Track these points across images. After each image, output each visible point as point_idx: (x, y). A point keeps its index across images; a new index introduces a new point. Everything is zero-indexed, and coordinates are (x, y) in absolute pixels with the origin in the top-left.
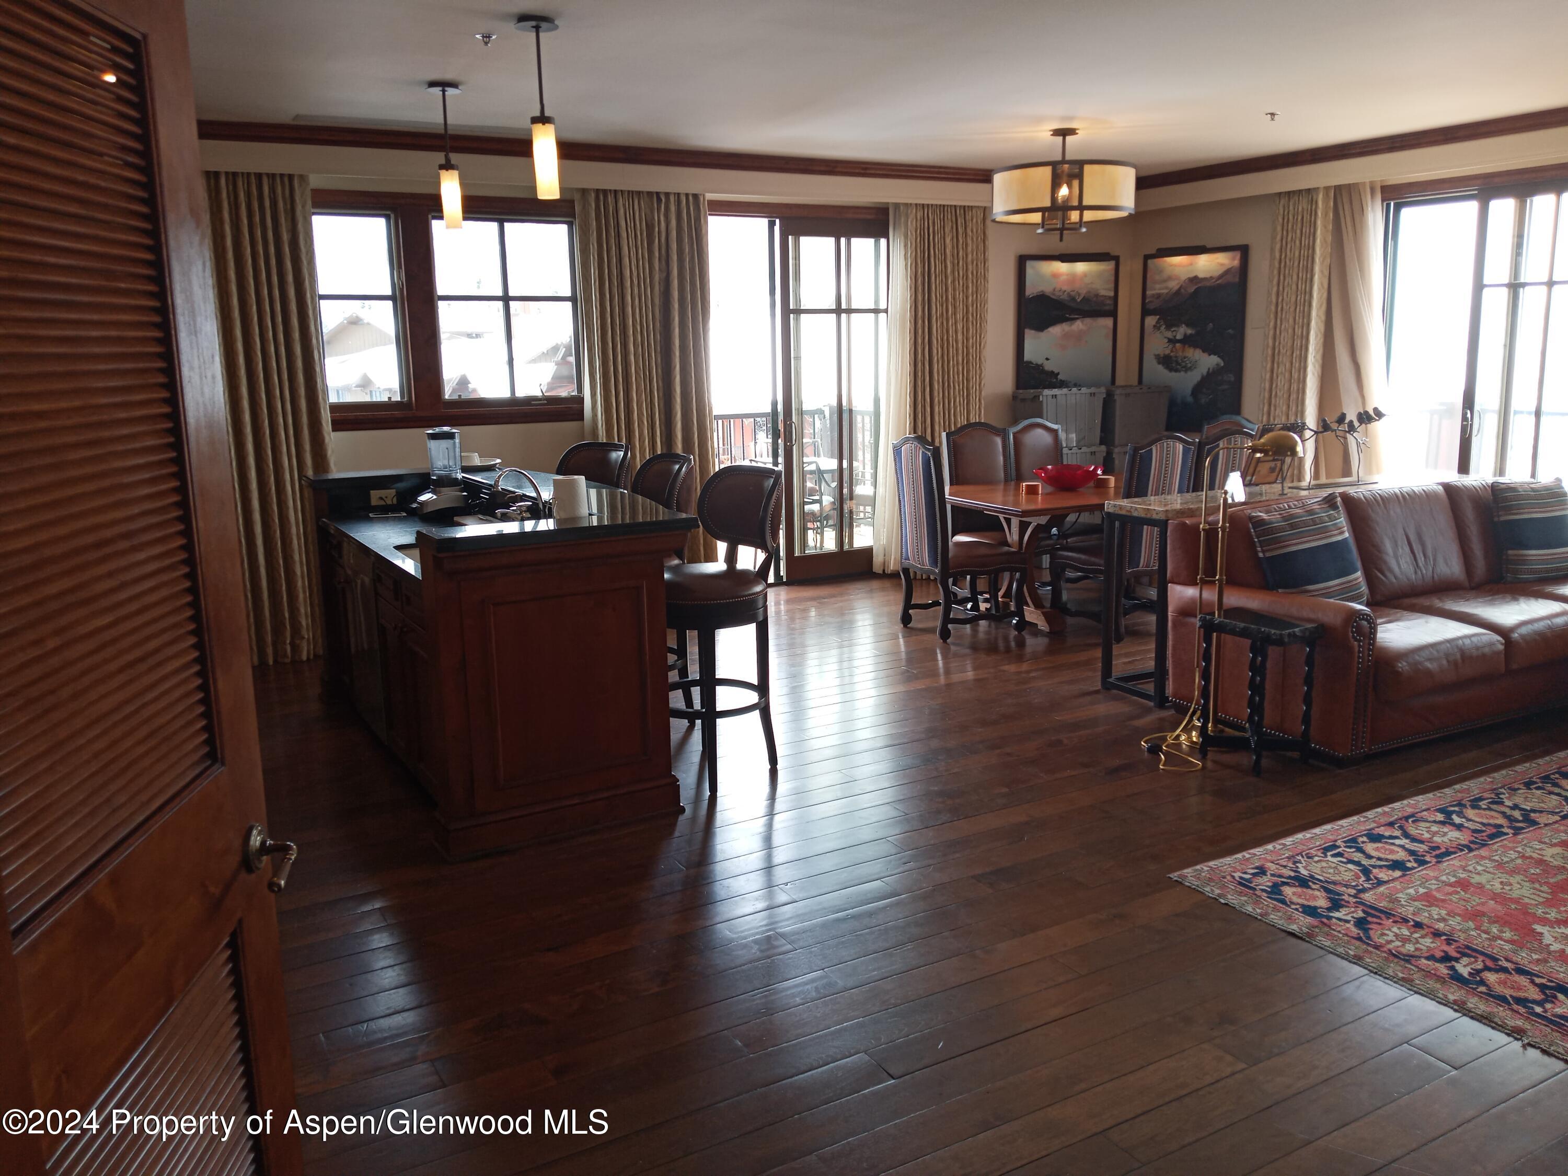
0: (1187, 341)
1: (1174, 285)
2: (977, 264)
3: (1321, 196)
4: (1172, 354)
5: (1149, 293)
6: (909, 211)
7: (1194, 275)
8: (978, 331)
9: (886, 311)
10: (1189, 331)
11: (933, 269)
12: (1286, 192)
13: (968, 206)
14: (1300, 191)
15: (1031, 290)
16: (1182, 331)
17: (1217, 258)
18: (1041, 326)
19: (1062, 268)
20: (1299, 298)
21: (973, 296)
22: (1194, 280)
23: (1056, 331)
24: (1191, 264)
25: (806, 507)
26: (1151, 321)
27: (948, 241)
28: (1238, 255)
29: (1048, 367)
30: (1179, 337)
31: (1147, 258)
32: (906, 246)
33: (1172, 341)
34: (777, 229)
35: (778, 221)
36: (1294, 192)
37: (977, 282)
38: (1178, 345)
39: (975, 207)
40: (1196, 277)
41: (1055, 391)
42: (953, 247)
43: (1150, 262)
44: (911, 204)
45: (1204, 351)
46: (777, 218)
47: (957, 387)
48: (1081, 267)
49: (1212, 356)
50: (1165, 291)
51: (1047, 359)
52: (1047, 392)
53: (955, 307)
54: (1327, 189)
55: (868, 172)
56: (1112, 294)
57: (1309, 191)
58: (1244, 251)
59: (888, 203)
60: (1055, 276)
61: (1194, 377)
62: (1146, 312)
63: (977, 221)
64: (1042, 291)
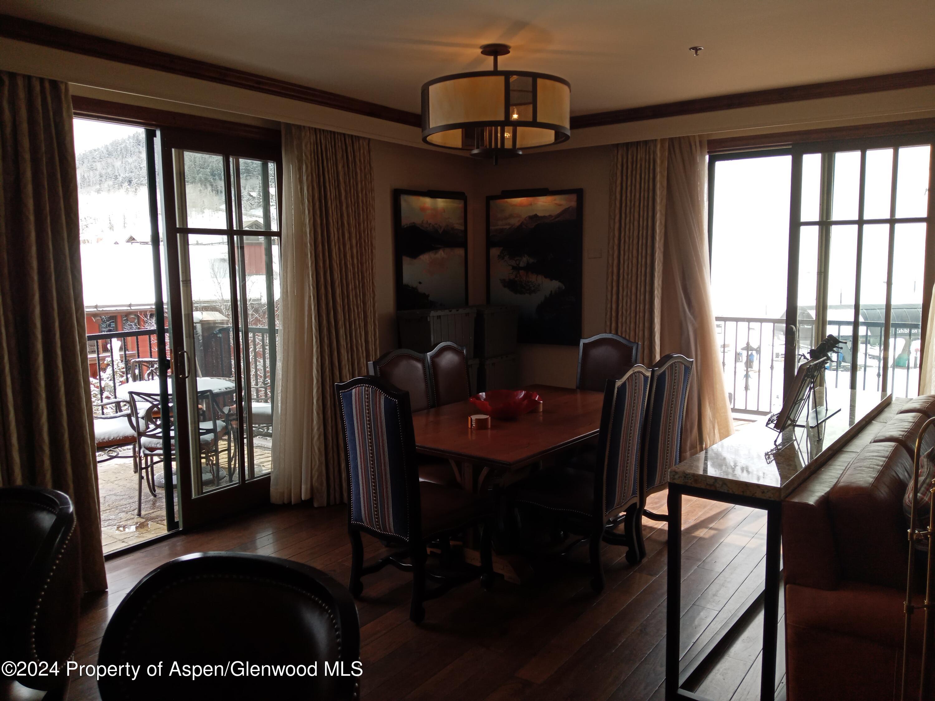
0: (529, 268)
1: (515, 222)
2: (366, 194)
3: (659, 146)
4: (516, 279)
5: (492, 228)
6: (303, 134)
7: (534, 213)
8: (370, 256)
9: (278, 234)
10: (531, 261)
11: (329, 194)
12: (624, 144)
13: (355, 136)
14: (638, 143)
15: (406, 221)
16: (524, 260)
17: (555, 200)
18: (414, 254)
19: (427, 202)
20: (641, 233)
21: (364, 223)
22: (535, 217)
23: (425, 258)
24: (531, 204)
25: (201, 437)
26: (495, 252)
27: (340, 167)
28: (574, 197)
29: (422, 289)
30: (522, 265)
31: (490, 199)
32: (300, 169)
33: (516, 268)
34: (157, 141)
35: (158, 133)
36: (632, 144)
37: (367, 210)
38: (521, 272)
39: (361, 137)
40: (536, 216)
41: (439, 313)
42: (345, 174)
43: (492, 203)
44: (304, 127)
45: (546, 277)
46: (157, 126)
47: (356, 310)
48: (441, 203)
49: (554, 281)
50: (508, 227)
51: (420, 283)
52: (433, 313)
53: (350, 233)
54: (663, 141)
55: (261, 86)
56: (462, 228)
57: (646, 142)
58: (579, 193)
59: (279, 123)
60: (423, 209)
61: (537, 299)
62: (490, 243)
63: (364, 153)
64: (414, 223)
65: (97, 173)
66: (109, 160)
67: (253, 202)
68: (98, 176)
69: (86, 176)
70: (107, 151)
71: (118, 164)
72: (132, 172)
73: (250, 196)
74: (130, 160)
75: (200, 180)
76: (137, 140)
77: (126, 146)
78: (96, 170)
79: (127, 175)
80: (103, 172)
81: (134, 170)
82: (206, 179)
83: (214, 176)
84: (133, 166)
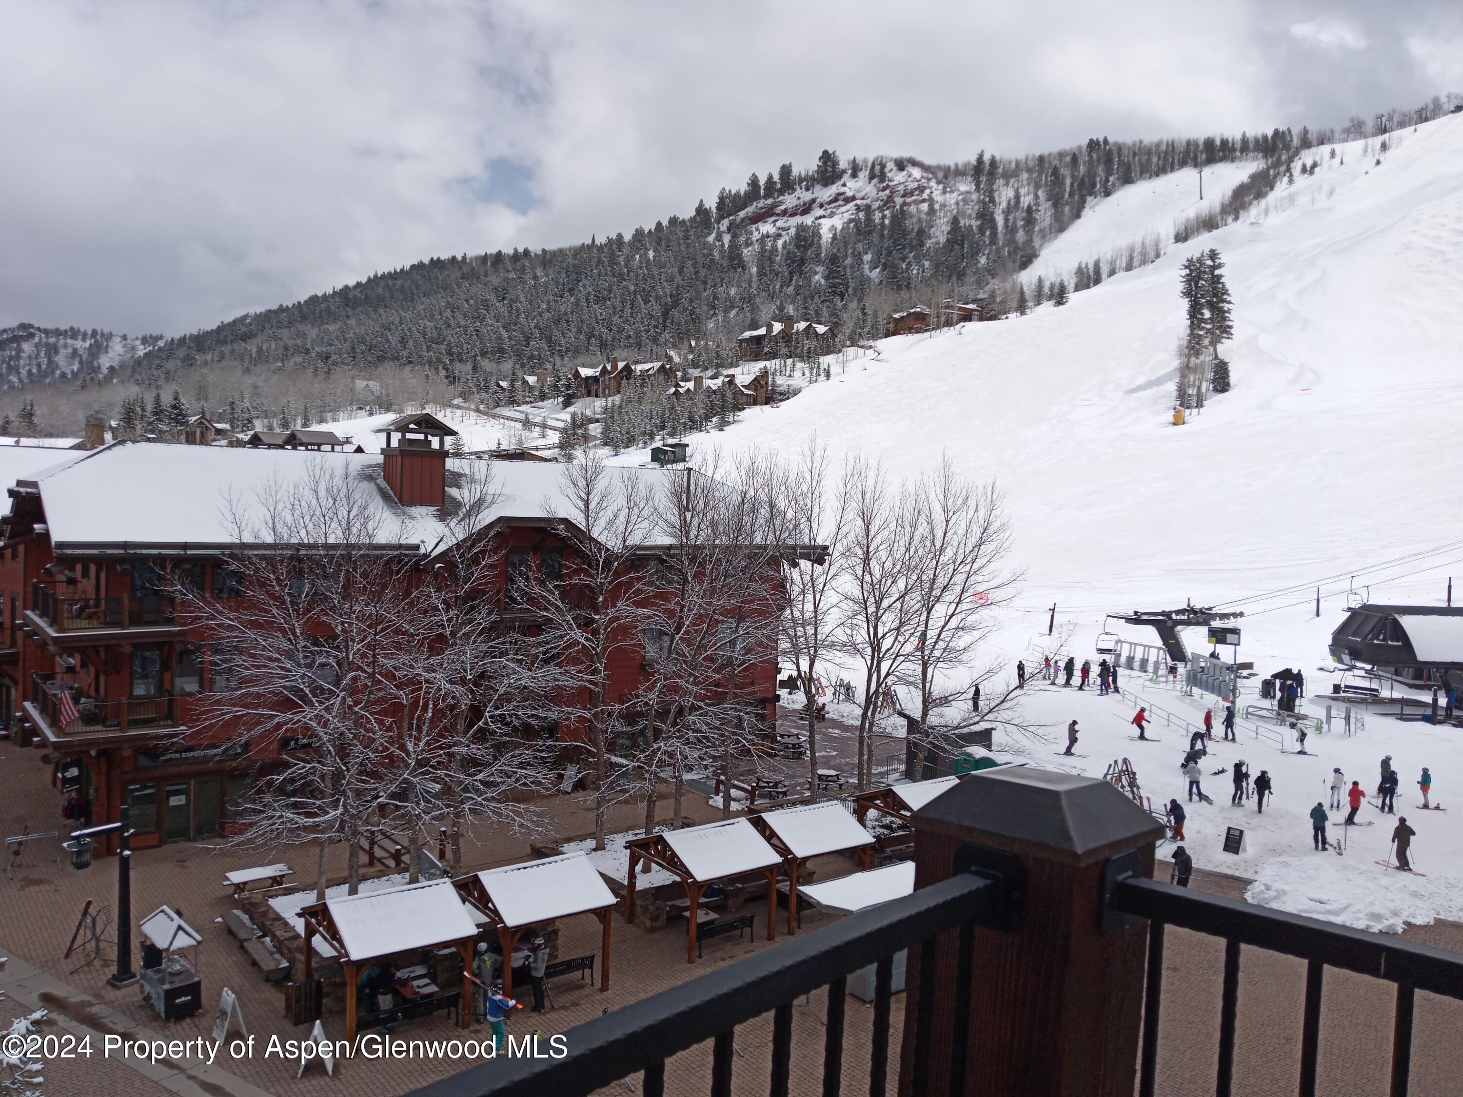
65: (281, 343)
66: (300, 327)
67: (501, 396)
68: (282, 349)
69: (264, 347)
70: (301, 312)
71: (313, 333)
72: (331, 345)
73: (499, 386)
74: (332, 328)
75: (430, 362)
76: (346, 298)
77: (328, 307)
78: (281, 339)
79: (324, 349)
80: (290, 343)
81: (336, 342)
82: (439, 360)
83: (451, 355)
84: (333, 336)
